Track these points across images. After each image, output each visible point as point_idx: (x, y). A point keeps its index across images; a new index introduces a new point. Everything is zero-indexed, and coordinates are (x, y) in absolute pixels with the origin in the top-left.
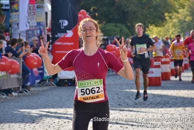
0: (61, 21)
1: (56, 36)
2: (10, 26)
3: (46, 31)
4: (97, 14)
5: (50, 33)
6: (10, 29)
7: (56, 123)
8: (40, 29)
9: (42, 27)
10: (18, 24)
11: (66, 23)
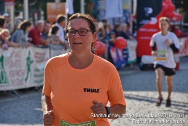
0: (145, 9)
1: (141, 23)
2: (98, 12)
3: (132, 19)
4: (182, 2)
5: (135, 20)
6: (98, 15)
7: (137, 106)
8: (126, 16)
9: (127, 15)
10: (105, 11)
11: (150, 11)
